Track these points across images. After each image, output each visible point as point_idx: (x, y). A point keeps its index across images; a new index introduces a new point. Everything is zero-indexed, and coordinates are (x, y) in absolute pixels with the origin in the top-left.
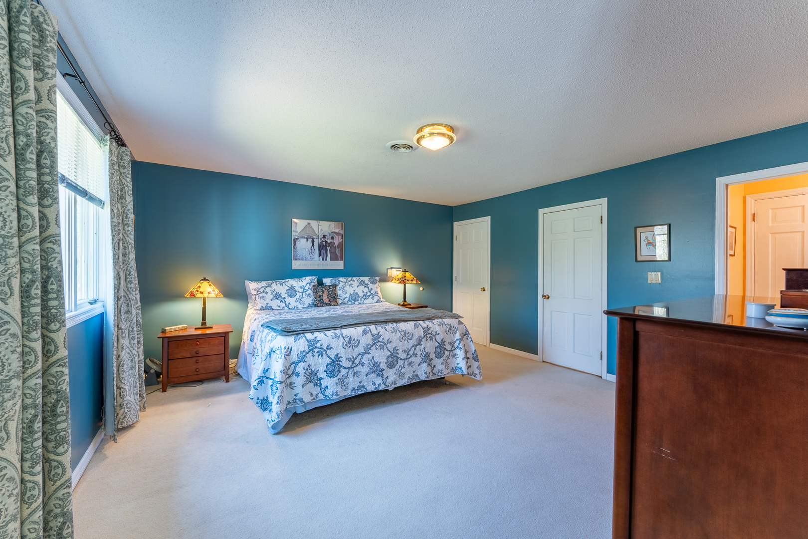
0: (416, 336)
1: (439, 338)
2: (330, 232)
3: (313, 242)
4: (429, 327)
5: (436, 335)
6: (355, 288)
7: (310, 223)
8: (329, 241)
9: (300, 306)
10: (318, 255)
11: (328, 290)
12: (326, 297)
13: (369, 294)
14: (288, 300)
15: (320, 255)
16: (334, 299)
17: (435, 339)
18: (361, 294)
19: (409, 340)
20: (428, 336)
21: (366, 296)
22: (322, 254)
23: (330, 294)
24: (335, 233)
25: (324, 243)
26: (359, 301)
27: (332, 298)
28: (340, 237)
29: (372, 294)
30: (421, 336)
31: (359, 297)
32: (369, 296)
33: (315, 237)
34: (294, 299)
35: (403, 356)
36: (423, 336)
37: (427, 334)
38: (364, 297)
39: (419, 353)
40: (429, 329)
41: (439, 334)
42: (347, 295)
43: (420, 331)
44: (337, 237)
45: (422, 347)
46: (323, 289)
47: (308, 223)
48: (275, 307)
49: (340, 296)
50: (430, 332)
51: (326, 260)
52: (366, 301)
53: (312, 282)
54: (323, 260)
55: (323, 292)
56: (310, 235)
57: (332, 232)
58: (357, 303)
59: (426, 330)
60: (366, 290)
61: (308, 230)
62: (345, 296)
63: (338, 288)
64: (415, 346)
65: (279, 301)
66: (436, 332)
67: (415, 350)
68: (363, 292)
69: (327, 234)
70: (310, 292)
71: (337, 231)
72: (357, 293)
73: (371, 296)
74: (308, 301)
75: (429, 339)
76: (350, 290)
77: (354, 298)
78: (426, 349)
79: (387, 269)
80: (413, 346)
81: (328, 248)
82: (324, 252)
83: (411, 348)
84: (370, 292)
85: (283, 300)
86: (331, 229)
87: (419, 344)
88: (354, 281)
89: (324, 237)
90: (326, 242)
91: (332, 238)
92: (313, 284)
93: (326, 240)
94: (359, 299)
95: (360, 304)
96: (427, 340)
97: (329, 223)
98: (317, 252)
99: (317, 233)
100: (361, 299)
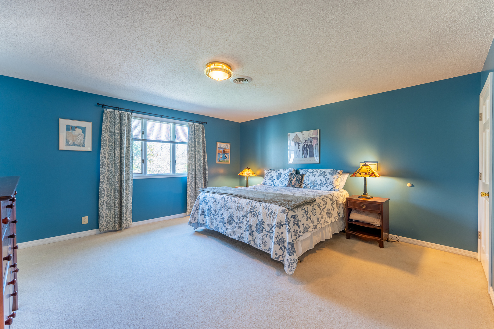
0: (245, 210)
1: (260, 217)
2: (309, 138)
3: (299, 146)
4: (256, 206)
5: (258, 214)
6: (316, 177)
7: (297, 134)
8: (308, 144)
9: (280, 185)
10: (302, 154)
11: (296, 177)
12: (294, 182)
13: (325, 182)
14: (276, 181)
15: (303, 154)
16: (300, 184)
17: (257, 217)
18: (319, 182)
19: (240, 211)
20: (253, 213)
21: (322, 184)
22: (304, 153)
23: (296, 180)
24: (313, 138)
25: (305, 146)
26: (317, 188)
27: (297, 182)
28: (316, 140)
29: (327, 183)
30: (248, 211)
31: (317, 184)
32: (325, 184)
33: (300, 143)
34: (278, 181)
35: (236, 220)
36: (249, 211)
37: (252, 211)
38: (321, 185)
39: (245, 223)
40: (255, 208)
41: (260, 214)
42: (309, 182)
43: (249, 207)
44: (314, 140)
45: (248, 219)
46: (295, 176)
47: (297, 135)
48: (268, 184)
49: (304, 182)
50: (255, 210)
51: (307, 157)
52: (322, 188)
53: (290, 171)
54: (305, 157)
55: (294, 178)
56: (297, 142)
57: (310, 138)
58: (315, 188)
59: (253, 209)
60: (324, 179)
61: (296, 139)
62: (308, 182)
63: (305, 176)
64: (244, 216)
65: (271, 181)
66: (259, 212)
67: (243, 219)
68: (321, 181)
69: (307, 139)
70: (287, 177)
71: (314, 136)
72: (316, 181)
73: (326, 185)
74: (286, 182)
75: (253, 216)
76: (312, 178)
77: (314, 184)
78: (250, 222)
79: (360, 163)
80: (242, 216)
81: (308, 149)
82: (306, 151)
83: (241, 217)
84: (326, 181)
85: (273, 181)
86: (310, 136)
87: (246, 216)
88: (317, 172)
89: (306, 141)
90: (306, 145)
91: (311, 142)
92: (291, 173)
93: (307, 143)
94: (317, 186)
95: (318, 189)
96: (251, 216)
97: (309, 132)
98: (301, 152)
99: (301, 140)
100: (319, 186)
